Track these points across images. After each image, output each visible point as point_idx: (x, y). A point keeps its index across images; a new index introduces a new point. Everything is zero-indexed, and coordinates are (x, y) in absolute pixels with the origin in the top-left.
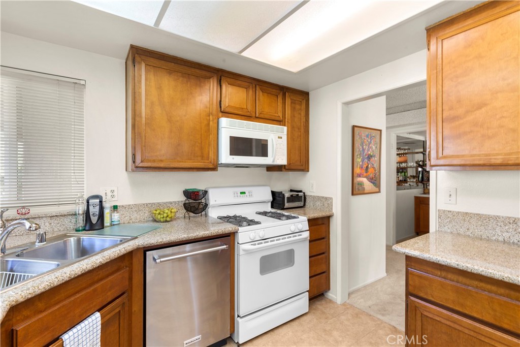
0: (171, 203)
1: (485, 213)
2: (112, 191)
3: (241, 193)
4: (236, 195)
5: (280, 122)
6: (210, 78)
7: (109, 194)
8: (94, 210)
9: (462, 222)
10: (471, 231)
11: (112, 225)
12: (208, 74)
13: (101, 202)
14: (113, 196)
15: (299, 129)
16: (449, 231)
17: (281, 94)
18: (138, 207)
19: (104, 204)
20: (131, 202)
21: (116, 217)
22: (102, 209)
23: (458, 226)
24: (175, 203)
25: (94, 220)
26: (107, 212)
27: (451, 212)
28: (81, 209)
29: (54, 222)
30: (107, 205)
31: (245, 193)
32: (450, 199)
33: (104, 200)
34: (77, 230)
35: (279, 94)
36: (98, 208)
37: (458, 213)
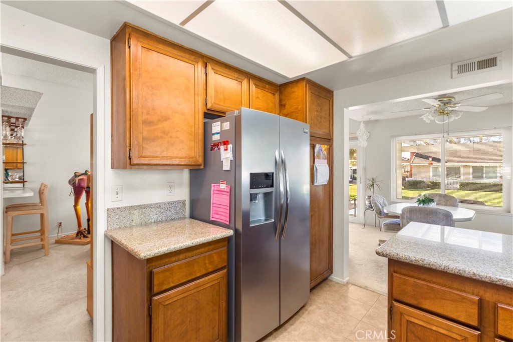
1: (143, 204)
9: (128, 215)
10: (134, 221)
16: (118, 227)
23: (125, 221)
27: (119, 208)
32: (117, 196)
37: (126, 208)
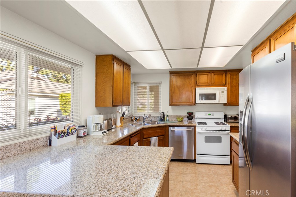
0: (183, 116)
2: (167, 111)
3: (209, 114)
4: (206, 115)
5: (224, 85)
6: (192, 75)
7: (167, 112)
8: (162, 116)
11: (167, 120)
12: (191, 74)
13: (164, 114)
14: (167, 113)
15: (235, 87)
17: (225, 73)
18: (174, 117)
19: (165, 115)
20: (172, 115)
21: (168, 118)
22: (164, 116)
24: (184, 116)
25: (162, 118)
26: (166, 117)
28: (160, 115)
29: (155, 118)
30: (166, 115)
31: (210, 114)
33: (165, 114)
34: (159, 121)
35: (223, 74)
36: (163, 115)
